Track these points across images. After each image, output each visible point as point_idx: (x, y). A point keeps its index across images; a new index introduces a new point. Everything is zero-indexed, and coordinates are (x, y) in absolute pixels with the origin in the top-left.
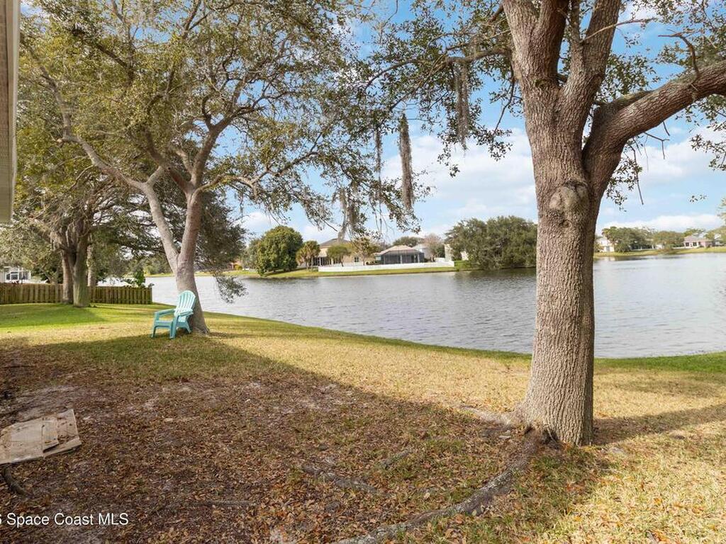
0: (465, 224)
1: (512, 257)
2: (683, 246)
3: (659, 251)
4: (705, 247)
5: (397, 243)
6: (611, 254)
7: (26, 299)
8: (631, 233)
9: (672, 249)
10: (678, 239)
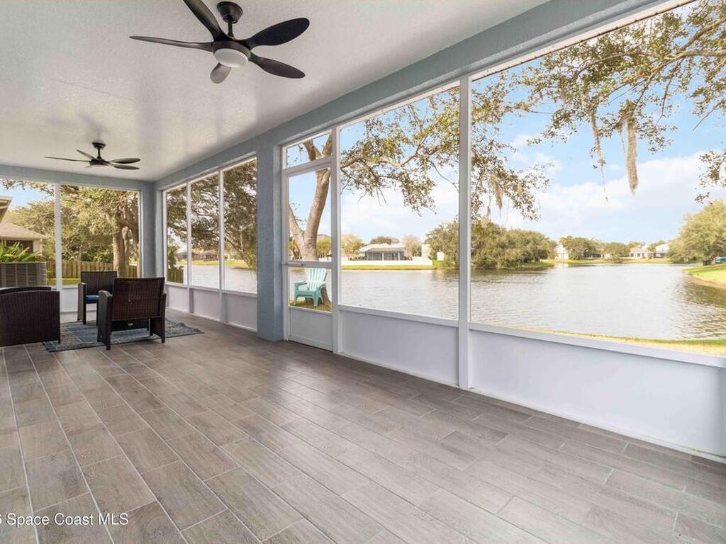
0: (445, 226)
1: (486, 259)
2: (628, 256)
3: (608, 260)
4: (647, 258)
5: (373, 242)
6: (566, 261)
7: (69, 274)
8: (586, 243)
9: (619, 259)
10: (625, 250)
